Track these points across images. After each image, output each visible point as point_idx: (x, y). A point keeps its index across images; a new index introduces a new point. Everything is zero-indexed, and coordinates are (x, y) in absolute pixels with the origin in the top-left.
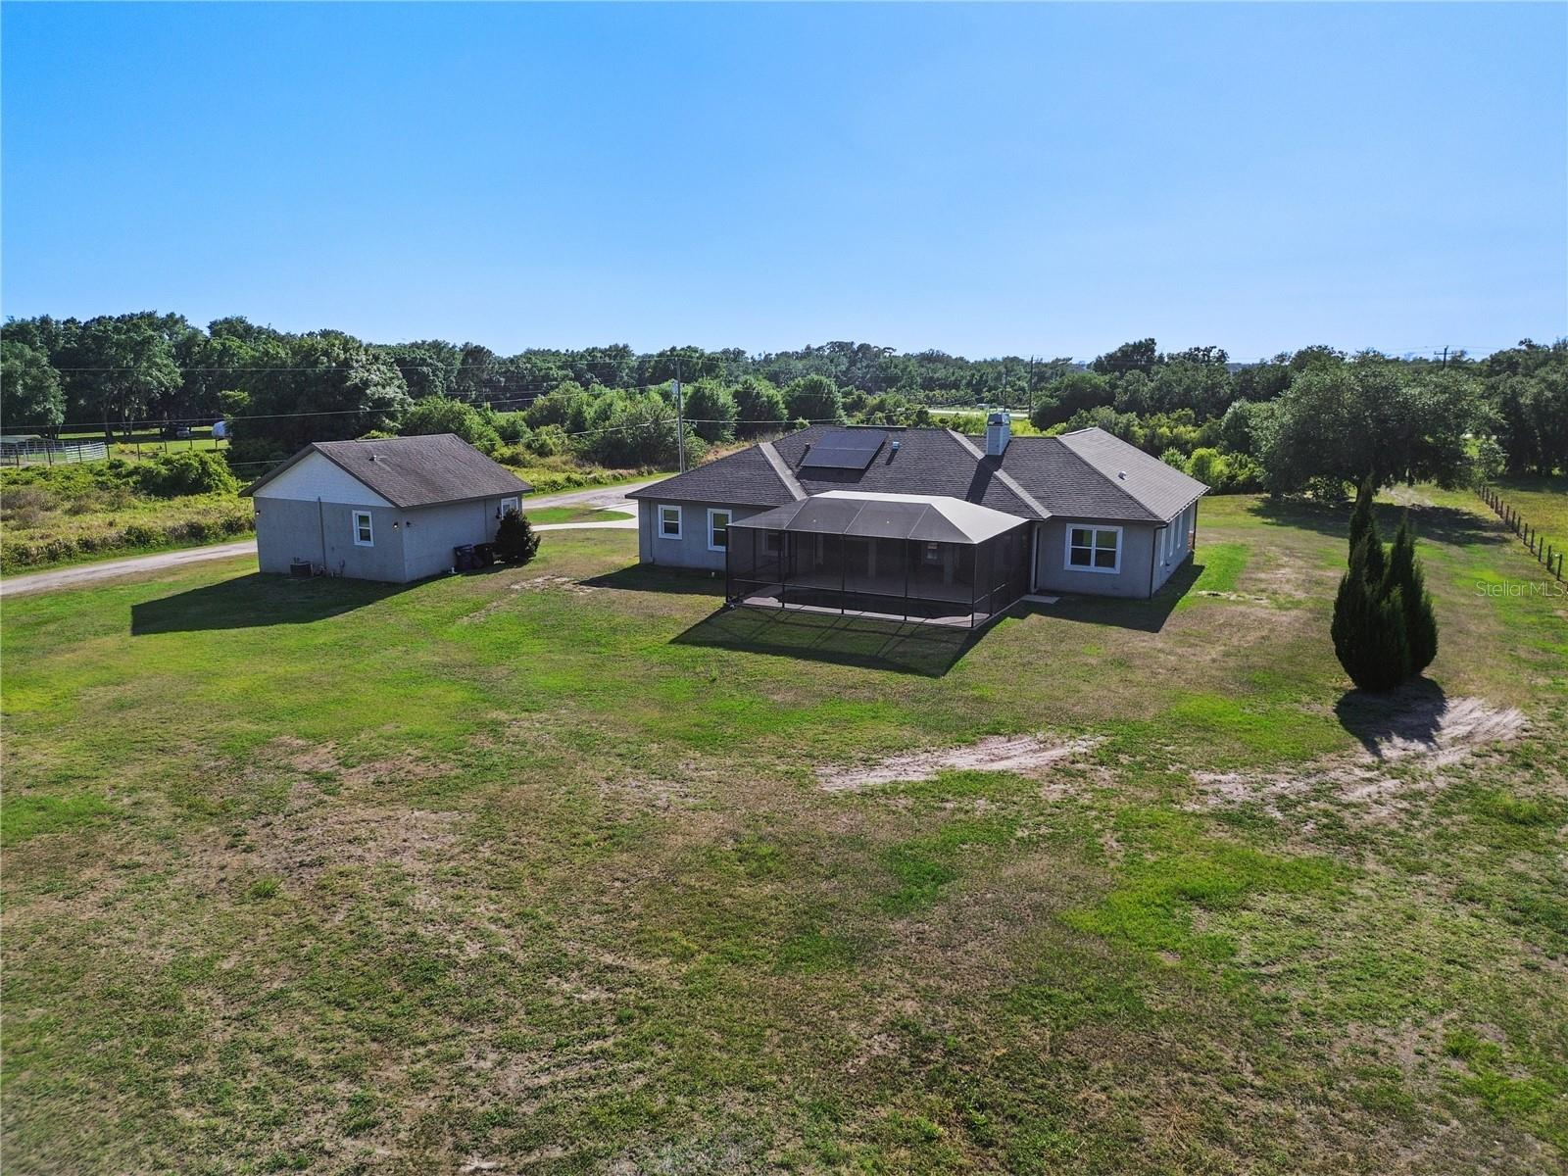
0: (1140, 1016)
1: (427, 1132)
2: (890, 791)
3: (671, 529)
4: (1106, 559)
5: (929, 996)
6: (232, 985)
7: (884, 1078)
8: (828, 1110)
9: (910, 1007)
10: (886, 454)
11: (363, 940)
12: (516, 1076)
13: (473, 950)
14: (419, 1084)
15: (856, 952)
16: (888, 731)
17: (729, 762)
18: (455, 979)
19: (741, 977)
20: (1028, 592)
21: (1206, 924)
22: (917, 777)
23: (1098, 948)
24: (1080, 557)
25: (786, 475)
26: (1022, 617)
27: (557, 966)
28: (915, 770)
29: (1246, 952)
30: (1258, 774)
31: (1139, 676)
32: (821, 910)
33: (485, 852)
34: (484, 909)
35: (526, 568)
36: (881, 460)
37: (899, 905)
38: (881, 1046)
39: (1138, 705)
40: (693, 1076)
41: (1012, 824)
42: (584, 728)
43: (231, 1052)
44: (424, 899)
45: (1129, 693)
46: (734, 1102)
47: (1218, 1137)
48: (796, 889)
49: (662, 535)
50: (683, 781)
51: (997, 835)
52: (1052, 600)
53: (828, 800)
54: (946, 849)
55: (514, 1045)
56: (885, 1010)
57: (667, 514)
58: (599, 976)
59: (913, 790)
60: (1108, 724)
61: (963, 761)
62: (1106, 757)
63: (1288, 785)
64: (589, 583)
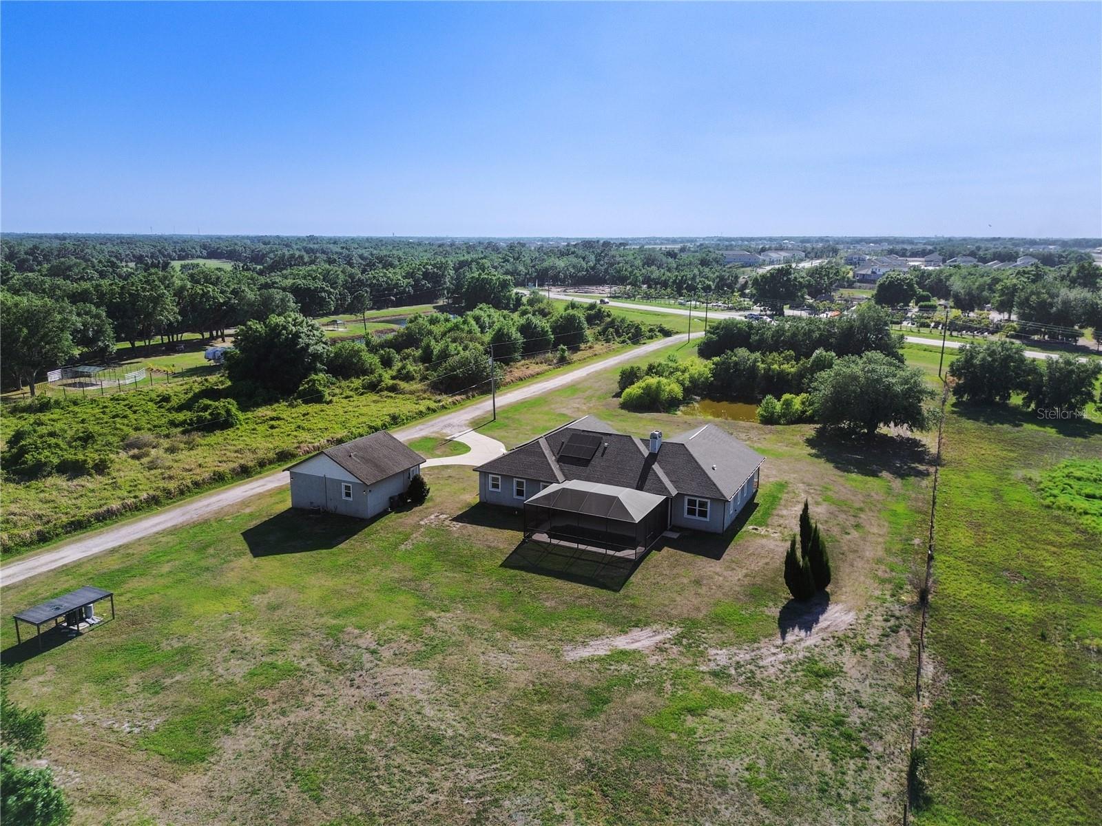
0: (659, 756)
1: (452, 793)
2: (591, 660)
3: (495, 486)
4: (703, 514)
5: (595, 750)
6: (377, 743)
7: (580, 777)
8: (563, 786)
9: (589, 754)
10: (601, 450)
11: (413, 728)
12: (473, 775)
13: (450, 733)
14: (446, 778)
15: (573, 733)
16: (593, 625)
17: (529, 643)
18: (447, 743)
19: (537, 743)
20: (666, 529)
21: (690, 722)
22: (602, 652)
23: (652, 732)
24: (691, 512)
25: (551, 459)
26: (659, 550)
27: (477, 738)
28: (598, 649)
29: (700, 732)
30: (734, 650)
31: (703, 590)
32: (562, 716)
33: (444, 690)
34: (450, 716)
35: (424, 505)
36: (598, 454)
37: (589, 714)
38: (579, 766)
39: (698, 609)
40: (524, 776)
41: (634, 676)
42: (469, 623)
43: (387, 767)
44: (429, 711)
45: (696, 601)
46: (536, 784)
47: (670, 794)
48: (555, 707)
49: (491, 489)
50: (511, 654)
51: (627, 682)
52: (675, 536)
53: (568, 665)
54: (608, 689)
55: (470, 766)
56: (581, 754)
57: (494, 479)
58: (492, 742)
59: (601, 660)
60: (683, 621)
61: (621, 643)
62: (677, 640)
63: (743, 656)
64: (458, 519)
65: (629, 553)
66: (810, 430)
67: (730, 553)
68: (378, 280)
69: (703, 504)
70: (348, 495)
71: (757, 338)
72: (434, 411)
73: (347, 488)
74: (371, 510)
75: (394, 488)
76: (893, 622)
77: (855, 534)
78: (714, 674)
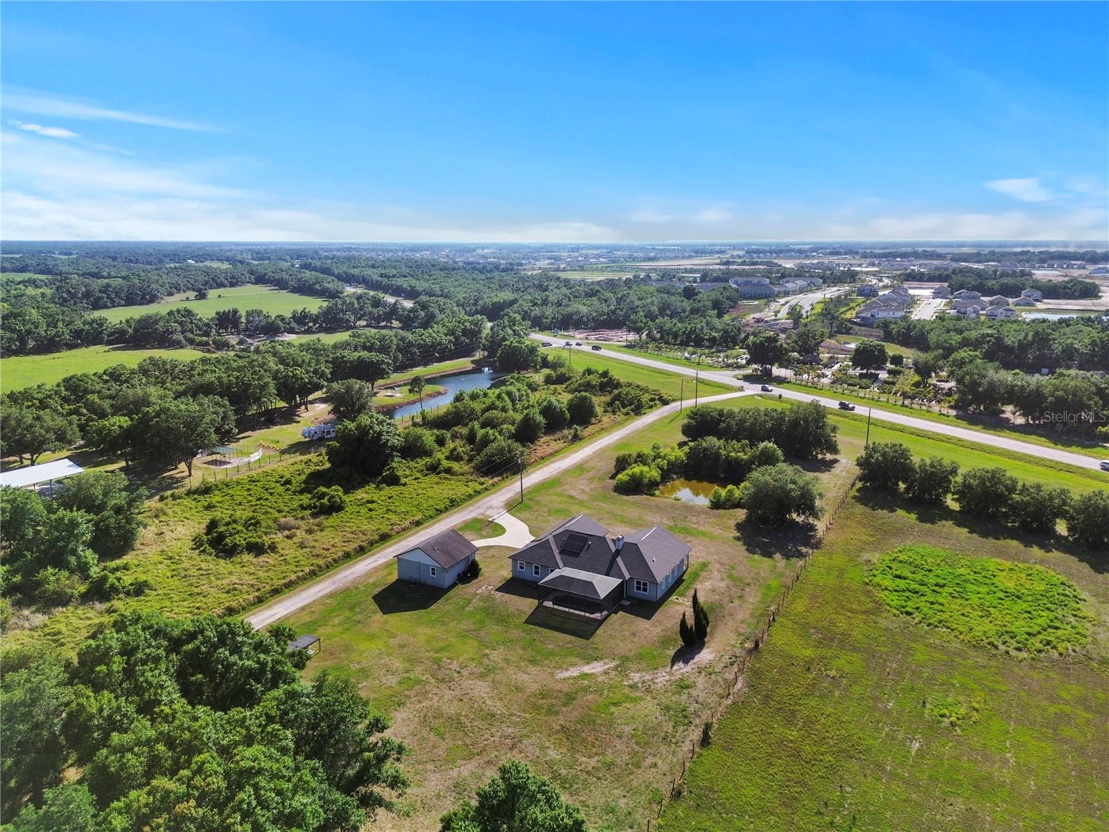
0: (595, 724)
1: (500, 737)
2: (569, 679)
3: (522, 568)
4: (645, 590)
5: (566, 721)
6: (466, 716)
7: (558, 732)
8: (550, 736)
9: (563, 723)
10: (586, 546)
11: (482, 710)
12: (510, 730)
13: (499, 712)
14: (498, 731)
15: (557, 713)
16: (573, 659)
17: (538, 669)
18: (497, 716)
19: (539, 717)
20: (622, 598)
21: (613, 709)
22: (575, 674)
23: (593, 713)
24: (638, 588)
25: (556, 552)
26: (616, 613)
27: (512, 715)
28: (573, 672)
29: (616, 714)
30: (644, 674)
31: (636, 639)
32: (552, 706)
33: (495, 692)
34: (498, 704)
35: (478, 579)
36: (585, 549)
37: (565, 705)
38: (558, 728)
39: (631, 651)
40: (533, 731)
41: (590, 687)
42: (507, 657)
43: (471, 726)
44: (488, 702)
45: (630, 646)
46: (538, 734)
47: (597, 739)
48: (549, 701)
49: (519, 569)
50: (529, 674)
51: (586, 690)
52: (627, 603)
53: (557, 681)
54: (576, 693)
55: (509, 726)
56: (559, 722)
57: (521, 563)
58: (519, 717)
59: (574, 678)
60: (621, 658)
61: (587, 669)
62: (616, 668)
63: (648, 677)
64: (499, 590)
65: (597, 616)
66: (741, 514)
67: (657, 616)
68: (425, 341)
69: (645, 584)
70: (433, 573)
71: (725, 425)
72: (479, 493)
73: (433, 569)
74: (447, 584)
75: (460, 569)
76: (734, 659)
77: (737, 602)
78: (631, 686)
